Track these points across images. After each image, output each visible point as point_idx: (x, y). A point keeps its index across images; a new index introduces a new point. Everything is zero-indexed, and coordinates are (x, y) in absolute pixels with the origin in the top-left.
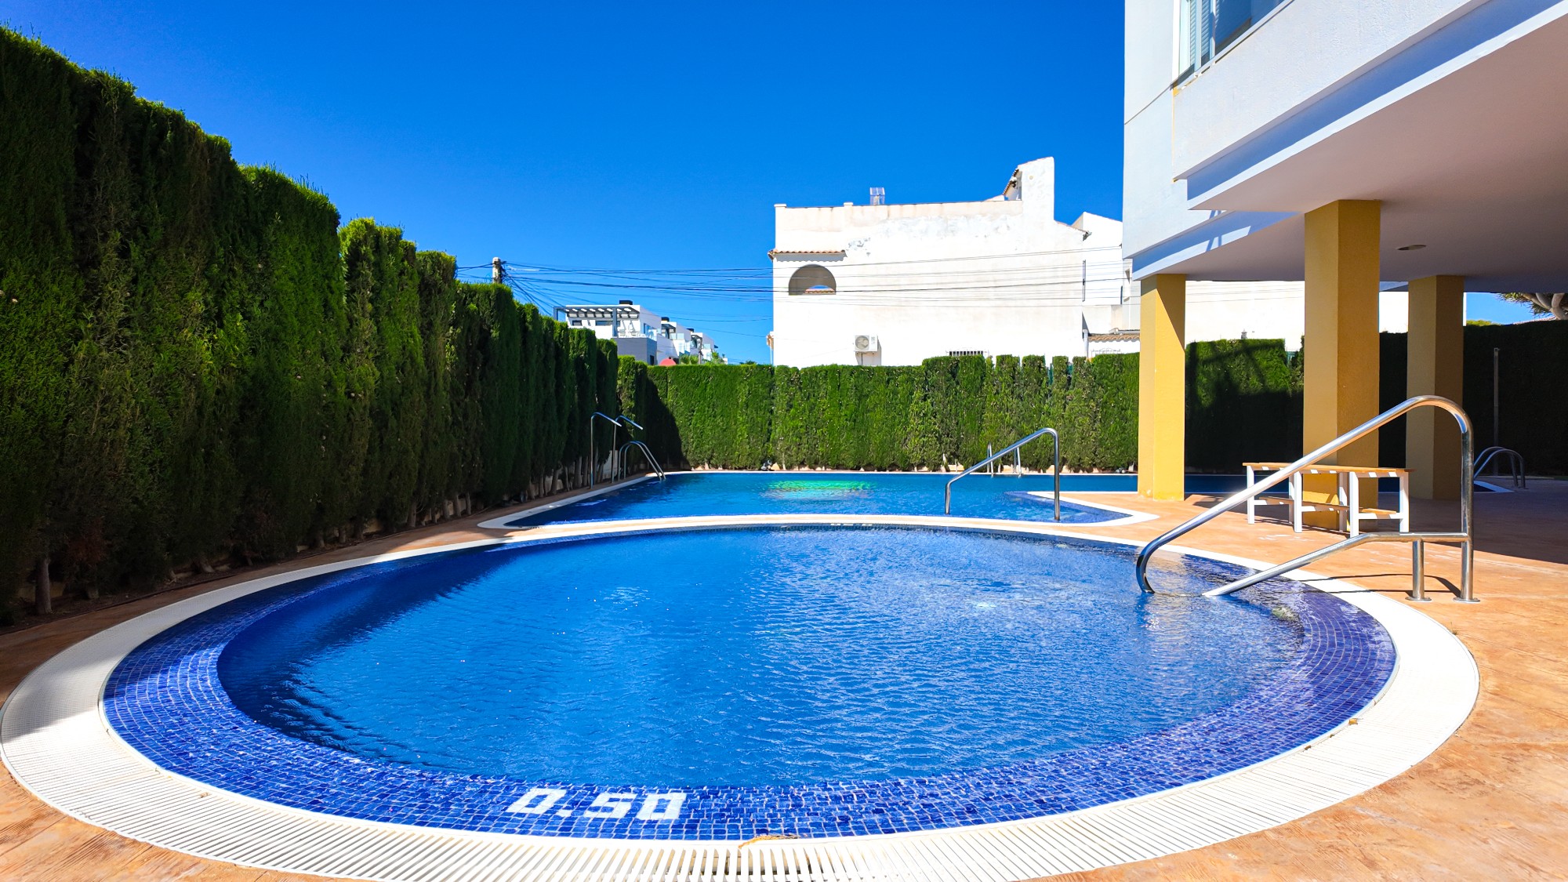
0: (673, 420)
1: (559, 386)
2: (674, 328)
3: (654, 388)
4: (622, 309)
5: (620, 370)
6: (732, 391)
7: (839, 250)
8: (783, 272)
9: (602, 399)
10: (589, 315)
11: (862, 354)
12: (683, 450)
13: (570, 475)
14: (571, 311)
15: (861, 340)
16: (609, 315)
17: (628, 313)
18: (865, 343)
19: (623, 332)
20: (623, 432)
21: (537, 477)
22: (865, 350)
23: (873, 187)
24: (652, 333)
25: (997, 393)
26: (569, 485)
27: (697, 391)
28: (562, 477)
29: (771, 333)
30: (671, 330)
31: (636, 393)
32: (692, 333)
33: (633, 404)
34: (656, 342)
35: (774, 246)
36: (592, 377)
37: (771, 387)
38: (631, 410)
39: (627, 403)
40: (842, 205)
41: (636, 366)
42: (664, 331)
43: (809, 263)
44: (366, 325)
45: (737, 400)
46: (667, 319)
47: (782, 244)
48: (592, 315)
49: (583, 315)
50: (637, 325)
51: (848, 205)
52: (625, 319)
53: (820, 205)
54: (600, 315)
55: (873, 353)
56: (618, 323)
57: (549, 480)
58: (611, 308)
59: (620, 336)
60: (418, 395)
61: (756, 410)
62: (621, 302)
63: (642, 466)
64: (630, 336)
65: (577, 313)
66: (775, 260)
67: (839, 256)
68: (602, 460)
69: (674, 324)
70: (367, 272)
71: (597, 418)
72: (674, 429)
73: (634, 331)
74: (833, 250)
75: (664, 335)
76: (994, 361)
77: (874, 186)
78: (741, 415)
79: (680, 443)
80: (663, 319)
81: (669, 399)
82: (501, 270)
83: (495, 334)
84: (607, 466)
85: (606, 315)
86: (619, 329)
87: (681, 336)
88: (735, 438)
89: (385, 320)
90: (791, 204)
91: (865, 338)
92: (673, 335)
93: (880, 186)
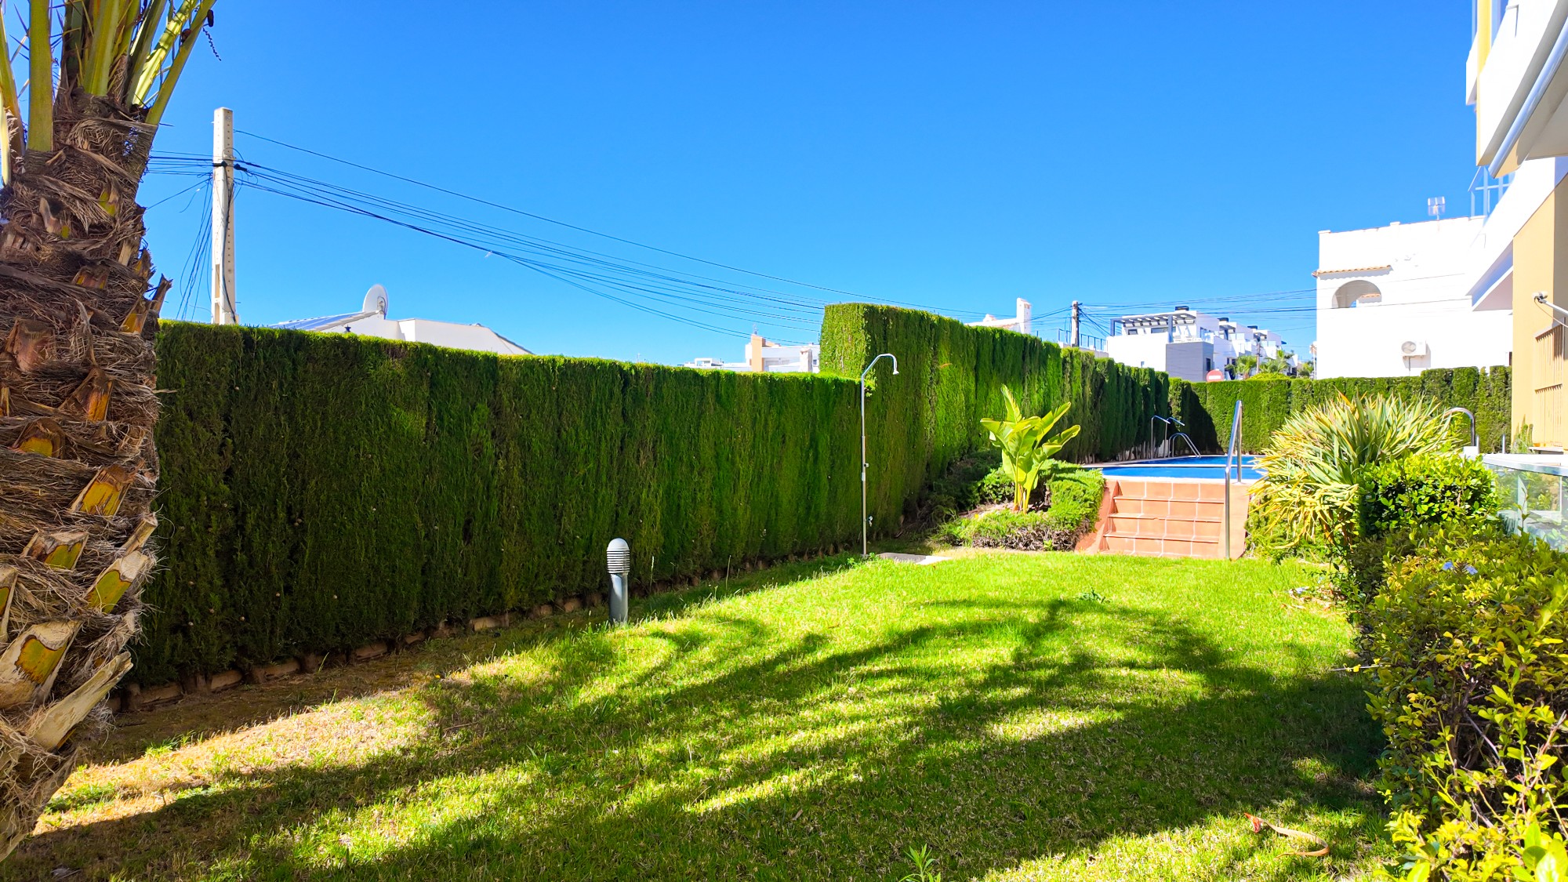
0: (1211, 419)
1: (1133, 403)
2: (1234, 329)
3: (1197, 397)
4: (1178, 316)
5: (1171, 388)
6: (1257, 397)
7: (1385, 265)
8: (1326, 290)
9: (1158, 406)
10: (1144, 324)
11: (1410, 357)
12: (1218, 440)
13: (1139, 452)
14: (1127, 321)
15: (1408, 345)
16: (1165, 323)
17: (1184, 318)
18: (1412, 347)
19: (1179, 337)
20: (1172, 428)
21: (1122, 450)
22: (1412, 354)
23: (1430, 197)
24: (1208, 337)
25: (1490, 395)
26: (1138, 457)
27: (1230, 399)
28: (1134, 452)
29: (1315, 343)
30: (1230, 331)
31: (1182, 403)
32: (1254, 330)
33: (1180, 409)
34: (1212, 346)
35: (1318, 267)
36: (1152, 395)
37: (1289, 394)
38: (1178, 414)
39: (1175, 409)
40: (1389, 225)
41: (1182, 385)
42: (1223, 332)
43: (1354, 279)
44: (1068, 386)
45: (1261, 405)
46: (1227, 320)
47: (1324, 265)
48: (1148, 324)
49: (1139, 324)
50: (1194, 329)
51: (1395, 225)
52: (1181, 324)
53: (1364, 227)
54: (1156, 323)
55: (1422, 357)
56: (1173, 329)
57: (1127, 453)
58: (1166, 316)
59: (1175, 341)
60: (1080, 411)
61: (1276, 412)
62: (1177, 309)
63: (1187, 452)
64: (1186, 341)
65: (1133, 323)
66: (1319, 279)
67: (1386, 270)
68: (1158, 445)
69: (1233, 324)
70: (1068, 366)
71: (1155, 419)
72: (1212, 426)
73: (1190, 336)
74: (1379, 266)
75: (1222, 337)
76: (1488, 371)
77: (1432, 196)
78: (1264, 416)
79: (1216, 435)
80: (1221, 320)
81: (1209, 405)
82: (1078, 309)
83: (1107, 381)
84: (1161, 449)
85: (1161, 323)
86: (1174, 334)
87: (1241, 336)
88: (1258, 431)
89: (1073, 383)
90: (1335, 229)
91: (1411, 343)
92: (1232, 336)
93: (1439, 196)
